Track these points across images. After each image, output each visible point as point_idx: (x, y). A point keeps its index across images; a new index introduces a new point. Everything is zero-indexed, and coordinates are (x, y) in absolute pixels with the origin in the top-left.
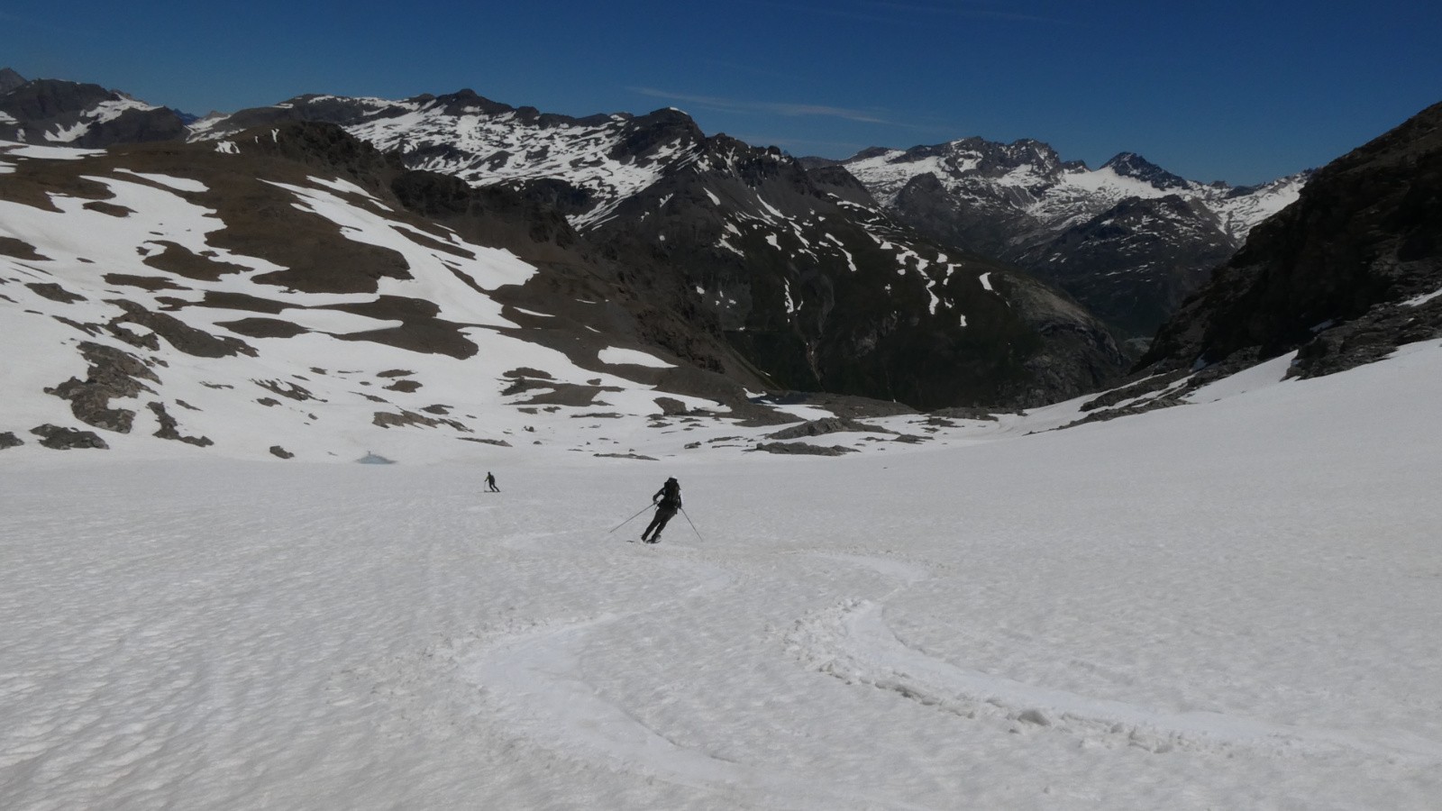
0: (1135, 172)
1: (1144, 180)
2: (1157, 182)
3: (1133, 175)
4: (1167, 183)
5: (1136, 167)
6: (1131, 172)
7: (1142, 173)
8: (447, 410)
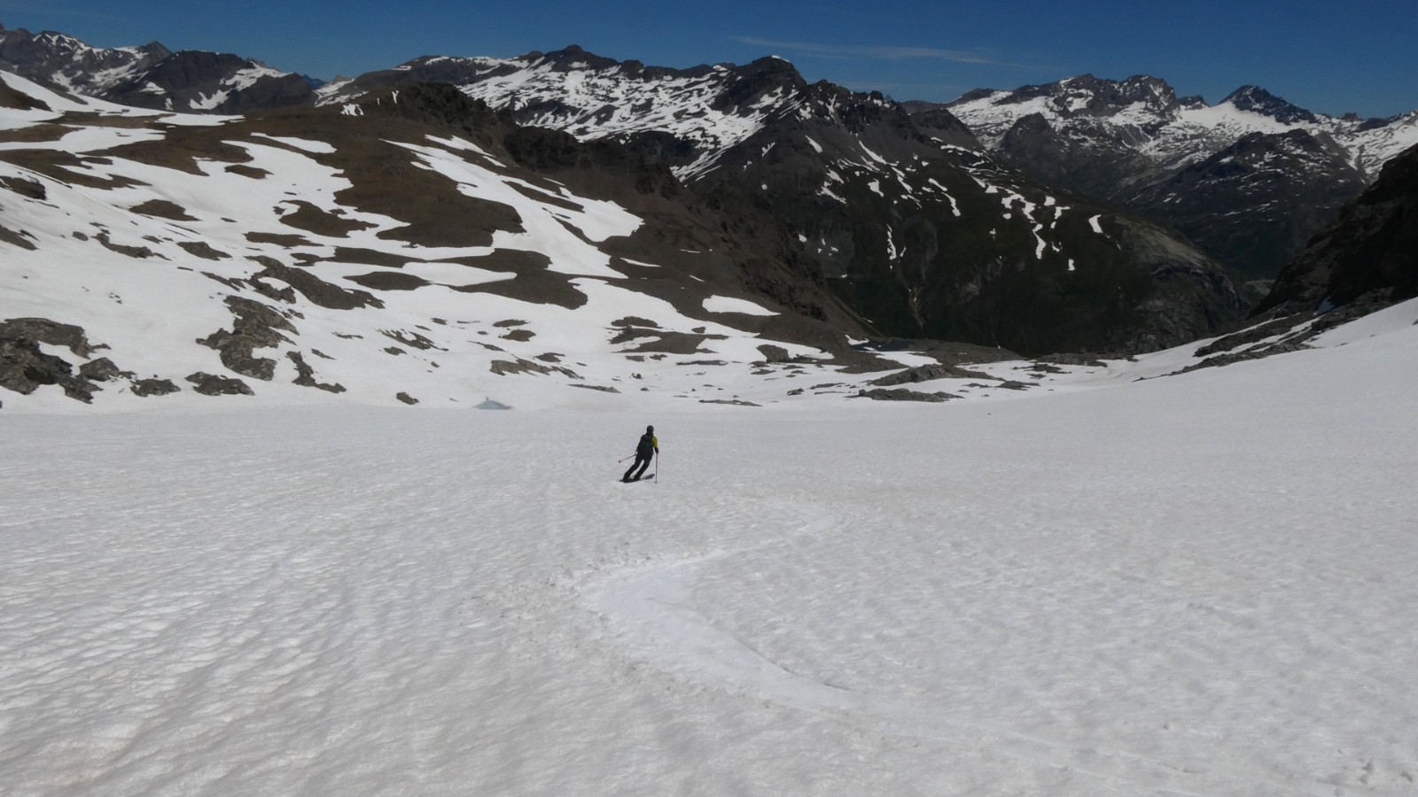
0: (1257, 106)
1: (1267, 114)
2: (1281, 116)
3: (1255, 110)
4: (1292, 117)
5: (1258, 101)
6: (1254, 107)
7: (1265, 107)
8: (560, 358)
